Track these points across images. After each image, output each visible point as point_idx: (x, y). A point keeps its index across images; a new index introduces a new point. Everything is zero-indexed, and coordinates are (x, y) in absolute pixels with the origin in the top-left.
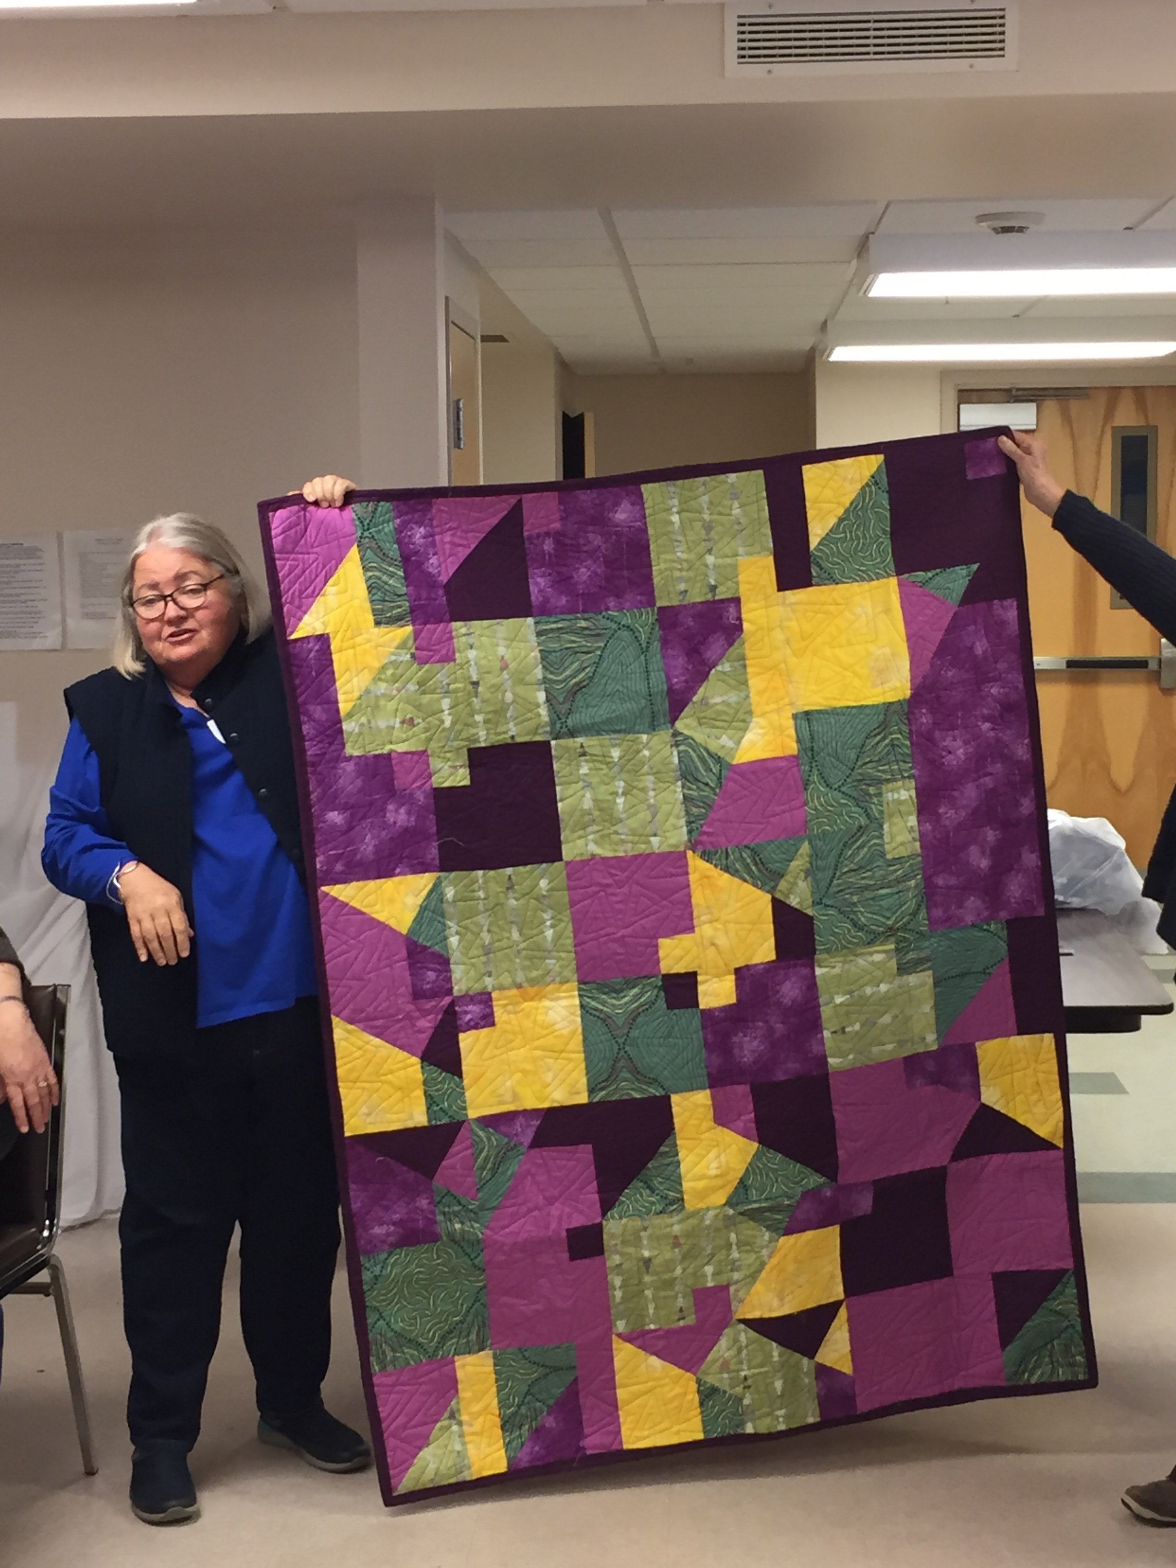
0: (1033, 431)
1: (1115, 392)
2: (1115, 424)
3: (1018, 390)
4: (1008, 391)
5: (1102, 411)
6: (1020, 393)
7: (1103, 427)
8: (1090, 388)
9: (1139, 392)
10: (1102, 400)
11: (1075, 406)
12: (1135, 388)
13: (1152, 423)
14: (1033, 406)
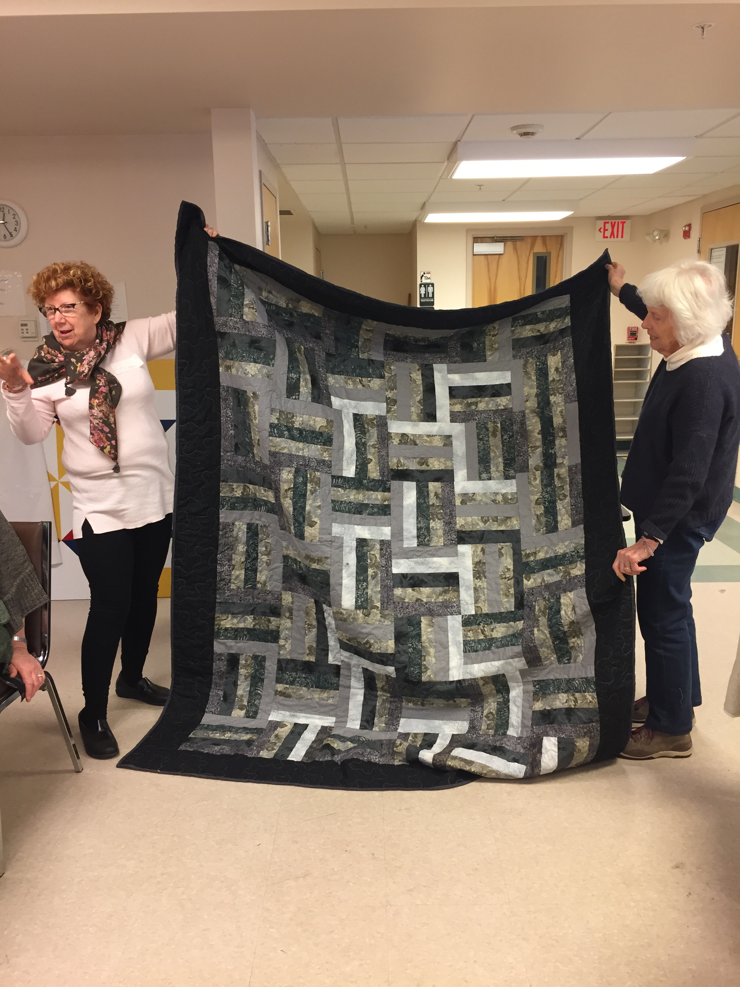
0: (502, 254)
1: (534, 238)
2: (535, 252)
3: (497, 237)
4: (493, 237)
5: (529, 247)
6: (498, 239)
7: (530, 252)
8: (525, 236)
9: (544, 238)
10: (530, 241)
11: (518, 243)
12: (543, 236)
13: (549, 251)
14: (503, 244)
